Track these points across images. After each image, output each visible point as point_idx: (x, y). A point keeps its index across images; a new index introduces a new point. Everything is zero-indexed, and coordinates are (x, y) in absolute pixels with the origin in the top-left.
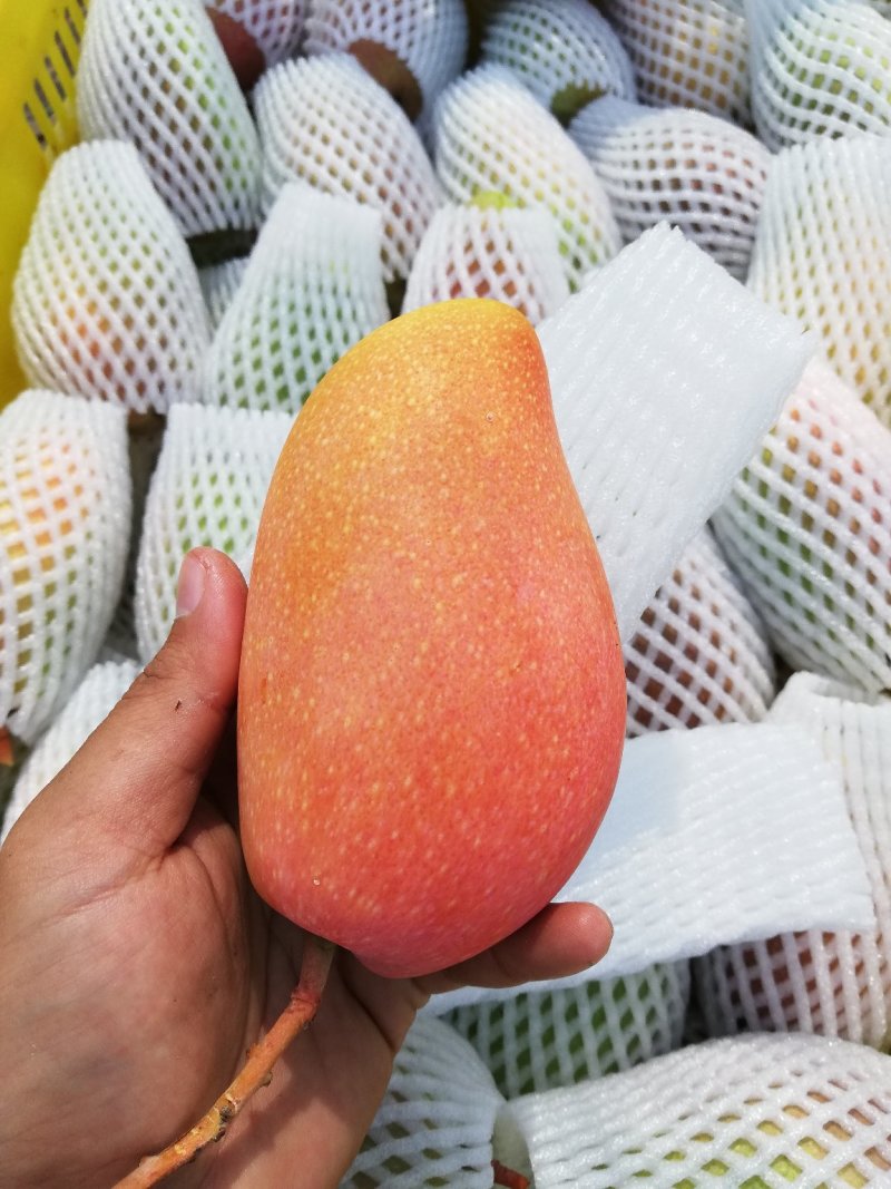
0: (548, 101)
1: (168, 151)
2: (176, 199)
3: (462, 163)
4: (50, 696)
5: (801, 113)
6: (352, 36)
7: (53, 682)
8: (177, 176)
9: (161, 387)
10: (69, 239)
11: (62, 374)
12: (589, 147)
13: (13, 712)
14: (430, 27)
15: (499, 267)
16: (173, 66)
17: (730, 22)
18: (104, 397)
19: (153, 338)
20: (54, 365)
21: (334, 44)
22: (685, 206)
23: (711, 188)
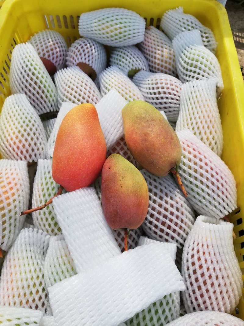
0: (127, 73)
1: (33, 94)
2: (36, 106)
3: (107, 91)
4: (11, 239)
5: (188, 73)
6: (77, 62)
7: (12, 235)
8: (36, 101)
9: (35, 155)
10: (10, 120)
11: (10, 154)
12: (138, 85)
13: (2, 244)
14: (97, 57)
16: (33, 74)
17: (170, 50)
18: (21, 159)
19: (32, 143)
20: (8, 152)
21: (73, 64)
22: (162, 98)
23: (168, 93)
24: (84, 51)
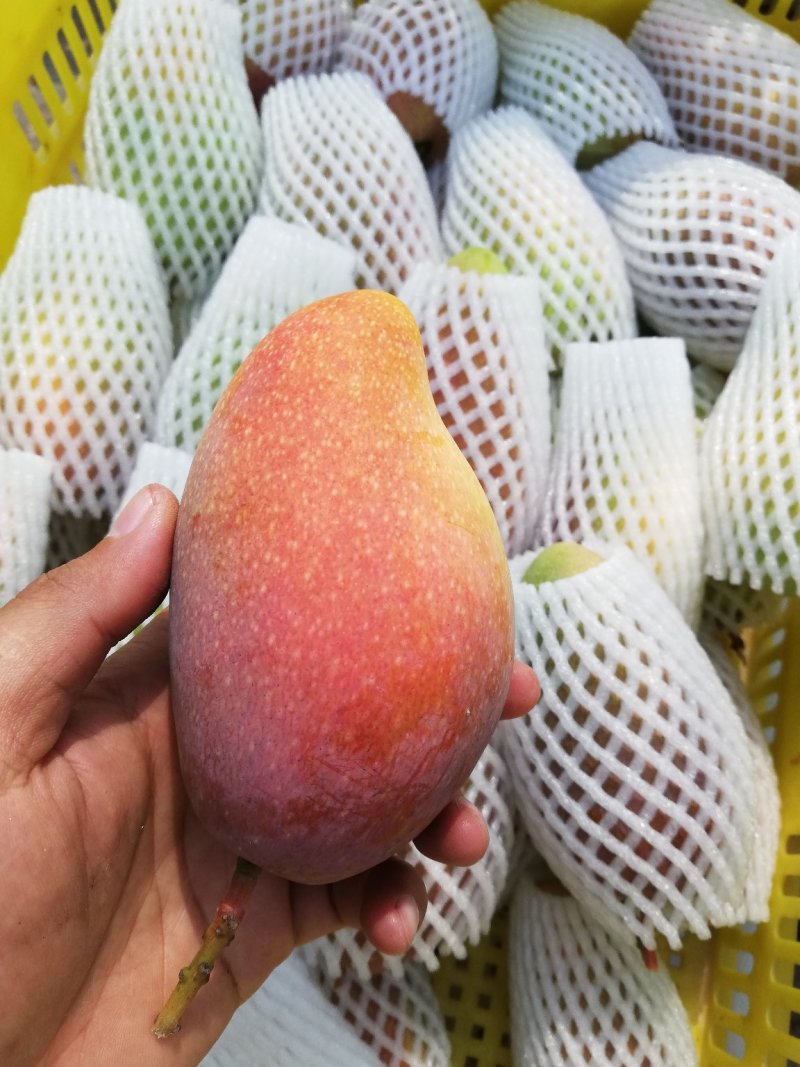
0: (573, 155)
3: (474, 204)
12: (606, 201)
15: (472, 336)
22: (700, 282)
23: (726, 263)
24: (418, 40)
